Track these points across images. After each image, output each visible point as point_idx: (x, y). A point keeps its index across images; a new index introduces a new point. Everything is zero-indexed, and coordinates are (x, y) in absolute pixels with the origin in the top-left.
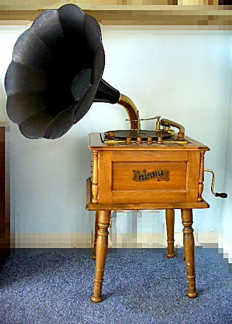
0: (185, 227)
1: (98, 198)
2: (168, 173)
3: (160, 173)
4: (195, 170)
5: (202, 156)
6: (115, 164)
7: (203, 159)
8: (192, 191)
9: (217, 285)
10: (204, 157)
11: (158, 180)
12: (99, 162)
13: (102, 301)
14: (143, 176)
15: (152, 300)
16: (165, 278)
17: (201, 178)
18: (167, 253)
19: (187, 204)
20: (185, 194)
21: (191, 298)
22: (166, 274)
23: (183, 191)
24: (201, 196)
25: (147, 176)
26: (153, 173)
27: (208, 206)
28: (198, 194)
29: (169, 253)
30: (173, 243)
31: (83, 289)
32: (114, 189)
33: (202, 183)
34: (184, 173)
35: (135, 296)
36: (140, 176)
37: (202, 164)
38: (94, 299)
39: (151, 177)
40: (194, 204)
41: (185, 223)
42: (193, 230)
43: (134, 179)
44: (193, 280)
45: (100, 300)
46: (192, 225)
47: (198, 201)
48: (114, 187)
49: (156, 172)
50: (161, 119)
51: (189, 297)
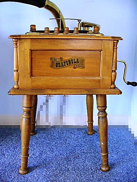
0: (100, 111)
1: (19, 84)
2: (83, 61)
3: (76, 60)
4: (109, 59)
5: (115, 46)
6: (33, 52)
7: (116, 49)
8: (105, 78)
9: (126, 159)
10: (116, 47)
11: (74, 68)
12: (18, 50)
13: (27, 173)
14: (59, 63)
15: (70, 173)
16: (83, 152)
17: (114, 66)
18: (88, 131)
19: (100, 90)
20: (99, 81)
21: (104, 171)
22: (85, 148)
23: (97, 78)
24: (114, 83)
25: (63, 64)
26: (69, 61)
27: (121, 93)
28: (112, 82)
29: (89, 131)
30: (92, 123)
31: (15, 161)
32: (33, 75)
33: (115, 71)
34: (99, 61)
35: (56, 169)
36: (57, 63)
37: (115, 53)
38: (21, 172)
39: (68, 64)
40: (108, 90)
41: (100, 108)
42: (106, 115)
43: (52, 66)
44: (106, 157)
45: (26, 172)
46: (105, 109)
47: (111, 88)
48: (33, 73)
49: (72, 60)
50: (82, 21)
51: (102, 171)
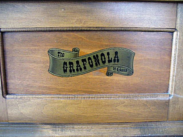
3: (112, 56)
8: (181, 96)
11: (108, 74)
14: (71, 63)
20: (167, 104)
23: (162, 97)
25: (81, 64)
32: (10, 91)
36: (65, 63)
39: (92, 66)
48: (11, 87)
49: (102, 55)
